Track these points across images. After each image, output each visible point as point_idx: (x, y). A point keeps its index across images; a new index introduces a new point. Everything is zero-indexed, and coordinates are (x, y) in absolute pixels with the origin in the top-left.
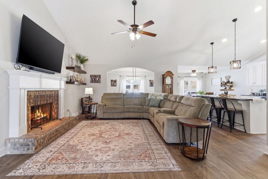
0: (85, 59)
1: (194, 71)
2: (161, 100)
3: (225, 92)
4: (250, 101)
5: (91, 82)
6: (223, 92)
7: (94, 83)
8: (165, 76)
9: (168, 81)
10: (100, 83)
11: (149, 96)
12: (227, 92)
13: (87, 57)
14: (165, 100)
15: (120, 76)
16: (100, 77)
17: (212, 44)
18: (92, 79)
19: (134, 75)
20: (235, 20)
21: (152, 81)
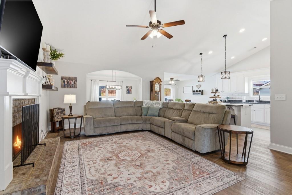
0: (58, 53)
1: (172, 79)
2: (160, 109)
3: (214, 99)
4: (241, 107)
5: (62, 87)
6: (212, 99)
7: (68, 87)
8: (154, 83)
9: (157, 87)
10: (76, 88)
11: (143, 104)
12: (216, 100)
13: (61, 51)
14: (164, 109)
15: (92, 80)
16: (76, 81)
17: (201, 54)
18: (64, 82)
19: (114, 80)
20: (225, 36)
21: (129, 88)
